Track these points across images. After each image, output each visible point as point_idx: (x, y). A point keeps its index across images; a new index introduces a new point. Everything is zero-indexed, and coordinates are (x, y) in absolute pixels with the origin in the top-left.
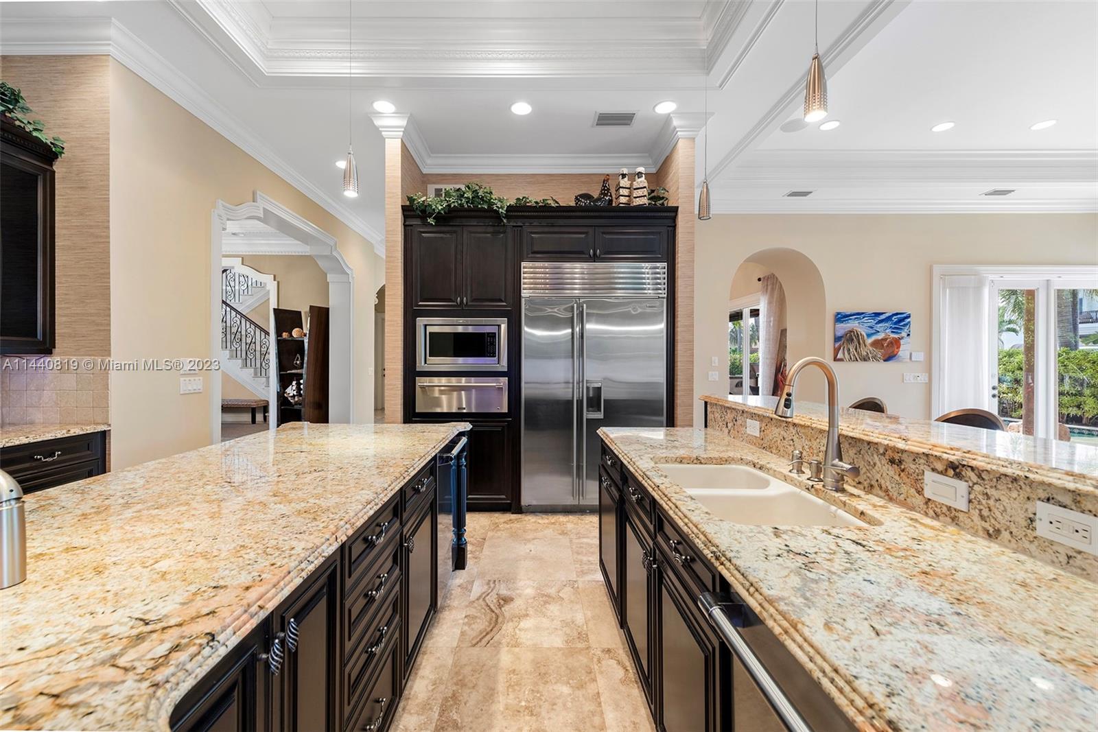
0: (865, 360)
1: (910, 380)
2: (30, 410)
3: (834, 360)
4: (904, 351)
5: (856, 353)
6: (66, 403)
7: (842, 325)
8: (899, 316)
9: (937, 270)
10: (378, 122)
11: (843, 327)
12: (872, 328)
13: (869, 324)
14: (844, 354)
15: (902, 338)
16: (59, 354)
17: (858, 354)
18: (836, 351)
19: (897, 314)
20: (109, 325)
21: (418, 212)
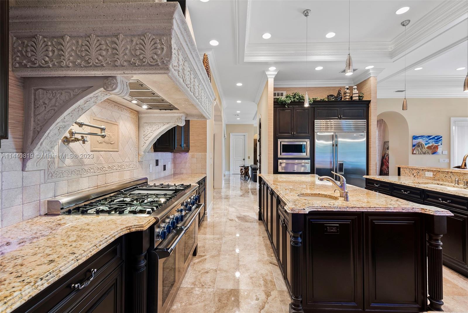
0: (424, 154)
1: (442, 161)
2: (182, 169)
3: (412, 154)
4: (440, 150)
5: (421, 152)
6: (193, 167)
7: (415, 140)
8: (438, 137)
9: (452, 119)
10: (267, 73)
11: (416, 141)
12: (427, 141)
13: (426, 140)
14: (416, 151)
15: (439, 145)
16: (191, 152)
17: (422, 151)
18: (413, 150)
19: (437, 136)
20: (206, 143)
21: (280, 103)
